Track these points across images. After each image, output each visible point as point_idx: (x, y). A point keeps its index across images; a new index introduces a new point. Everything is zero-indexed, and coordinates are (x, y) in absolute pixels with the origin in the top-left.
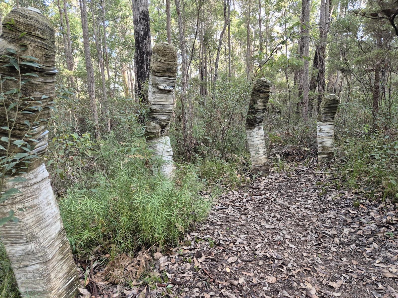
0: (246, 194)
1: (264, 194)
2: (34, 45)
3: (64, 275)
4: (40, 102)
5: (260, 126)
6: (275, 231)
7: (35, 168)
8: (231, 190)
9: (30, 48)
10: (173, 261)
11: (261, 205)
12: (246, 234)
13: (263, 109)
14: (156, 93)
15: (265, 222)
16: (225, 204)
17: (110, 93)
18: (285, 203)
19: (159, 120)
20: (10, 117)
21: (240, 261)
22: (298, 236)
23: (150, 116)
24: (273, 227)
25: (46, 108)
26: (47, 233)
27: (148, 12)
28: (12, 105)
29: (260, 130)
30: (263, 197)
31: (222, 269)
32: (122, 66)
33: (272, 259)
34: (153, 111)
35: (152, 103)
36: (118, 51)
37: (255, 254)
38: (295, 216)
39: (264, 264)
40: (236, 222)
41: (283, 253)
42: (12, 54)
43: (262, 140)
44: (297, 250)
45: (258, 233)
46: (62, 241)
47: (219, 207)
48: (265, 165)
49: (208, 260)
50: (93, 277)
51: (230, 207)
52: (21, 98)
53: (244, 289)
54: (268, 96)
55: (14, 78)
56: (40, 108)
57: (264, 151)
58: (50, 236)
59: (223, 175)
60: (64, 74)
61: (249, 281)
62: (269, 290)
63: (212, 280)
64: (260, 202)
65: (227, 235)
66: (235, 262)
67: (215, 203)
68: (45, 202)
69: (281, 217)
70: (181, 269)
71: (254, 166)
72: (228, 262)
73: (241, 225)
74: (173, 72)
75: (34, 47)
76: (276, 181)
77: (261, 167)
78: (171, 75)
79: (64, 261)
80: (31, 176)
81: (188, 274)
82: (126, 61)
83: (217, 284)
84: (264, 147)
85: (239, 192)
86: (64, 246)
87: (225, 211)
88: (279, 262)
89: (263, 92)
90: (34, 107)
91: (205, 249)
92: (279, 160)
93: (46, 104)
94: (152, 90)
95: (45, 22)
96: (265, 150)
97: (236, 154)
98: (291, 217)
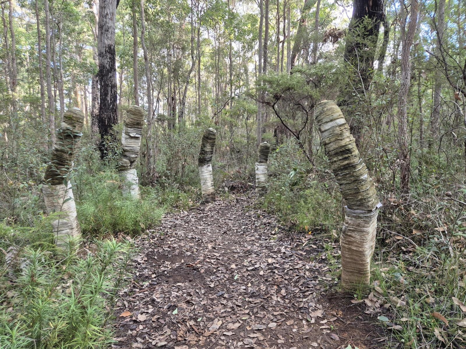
1: (206, 213)
5: (209, 164)
6: (204, 229)
8: (182, 211)
10: (138, 240)
12: (185, 231)
14: (128, 139)
15: (200, 226)
16: (176, 218)
19: (129, 157)
23: (123, 154)
27: (114, 47)
29: (209, 167)
31: (166, 243)
34: (125, 151)
35: (124, 145)
37: (187, 237)
39: (190, 240)
40: (181, 227)
41: (203, 237)
42: (69, 130)
43: (210, 175)
45: (193, 230)
46: (77, 222)
47: (172, 220)
48: (212, 194)
49: (159, 240)
51: (179, 220)
53: (176, 248)
54: (215, 142)
57: (212, 184)
58: (72, 217)
59: (179, 202)
61: (180, 245)
62: (189, 247)
63: (160, 246)
64: (201, 217)
65: (173, 231)
66: (175, 240)
67: (168, 218)
69: (211, 224)
70: (142, 243)
71: (204, 195)
72: (170, 240)
74: (141, 125)
76: (219, 206)
77: (209, 195)
78: (139, 127)
81: (147, 244)
84: (212, 180)
85: (188, 212)
86: (78, 225)
87: (175, 222)
89: (211, 139)
91: (157, 236)
92: (227, 192)
94: (125, 136)
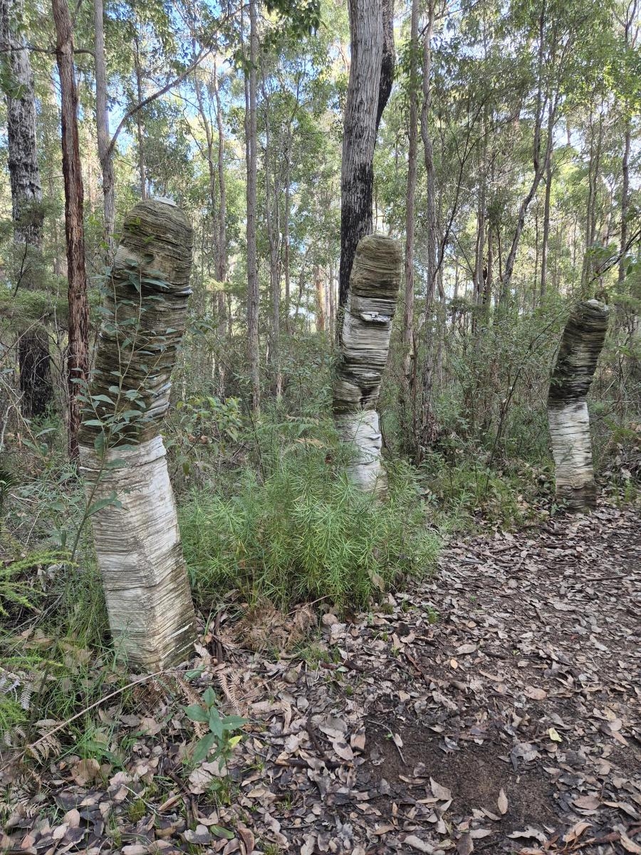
0: (531, 542)
1: (571, 547)
2: (163, 255)
3: (176, 616)
4: (163, 338)
5: (579, 403)
6: (574, 616)
7: (147, 440)
8: (499, 532)
9: (158, 259)
10: (356, 633)
11: (558, 566)
12: (508, 612)
13: (589, 367)
14: (357, 328)
15: (557, 599)
16: (480, 554)
17: (287, 326)
18: (614, 568)
19: (359, 378)
20: (123, 359)
21: (480, 654)
22: (621, 631)
23: (343, 370)
24: (573, 608)
25: (171, 348)
26: (157, 542)
27: (372, 166)
28: (127, 341)
29: (580, 412)
30: (568, 552)
31: (442, 661)
32: (315, 272)
33: (549, 662)
34: (349, 361)
35: (348, 345)
36: (310, 241)
37: (515, 648)
38: (629, 594)
39: (528, 666)
40: (494, 591)
41: (575, 655)
42: (133, 268)
43: (584, 433)
44: (609, 656)
45: (535, 615)
46: (177, 562)
47: (467, 559)
48: (585, 487)
49: (420, 642)
50: (218, 633)
51: (489, 562)
52: (140, 331)
53: (477, 698)
54: (603, 339)
55: (132, 302)
56: (162, 347)
57: (587, 458)
58: (159, 549)
59: (491, 501)
60: (209, 288)
61: (491, 687)
62: (525, 709)
63: (419, 674)
64: (560, 560)
65: (468, 609)
66: (473, 655)
67: (459, 551)
68: (158, 493)
69: (595, 594)
70: (367, 648)
71: (561, 487)
72: (457, 652)
73: (503, 596)
74: (392, 289)
75: (163, 258)
76: (610, 525)
77: (576, 490)
78: (388, 294)
79: (177, 593)
80: (143, 451)
81: (379, 657)
82: (324, 262)
83: (428, 682)
84: (588, 448)
85: (515, 537)
86: (178, 570)
87: (477, 568)
88: (561, 669)
89: (591, 331)
90: (155, 346)
91: (418, 623)
92: (628, 482)
93: (171, 341)
94: (350, 321)
95: (181, 219)
96: (590, 455)
97: (527, 461)
98: (618, 596)
